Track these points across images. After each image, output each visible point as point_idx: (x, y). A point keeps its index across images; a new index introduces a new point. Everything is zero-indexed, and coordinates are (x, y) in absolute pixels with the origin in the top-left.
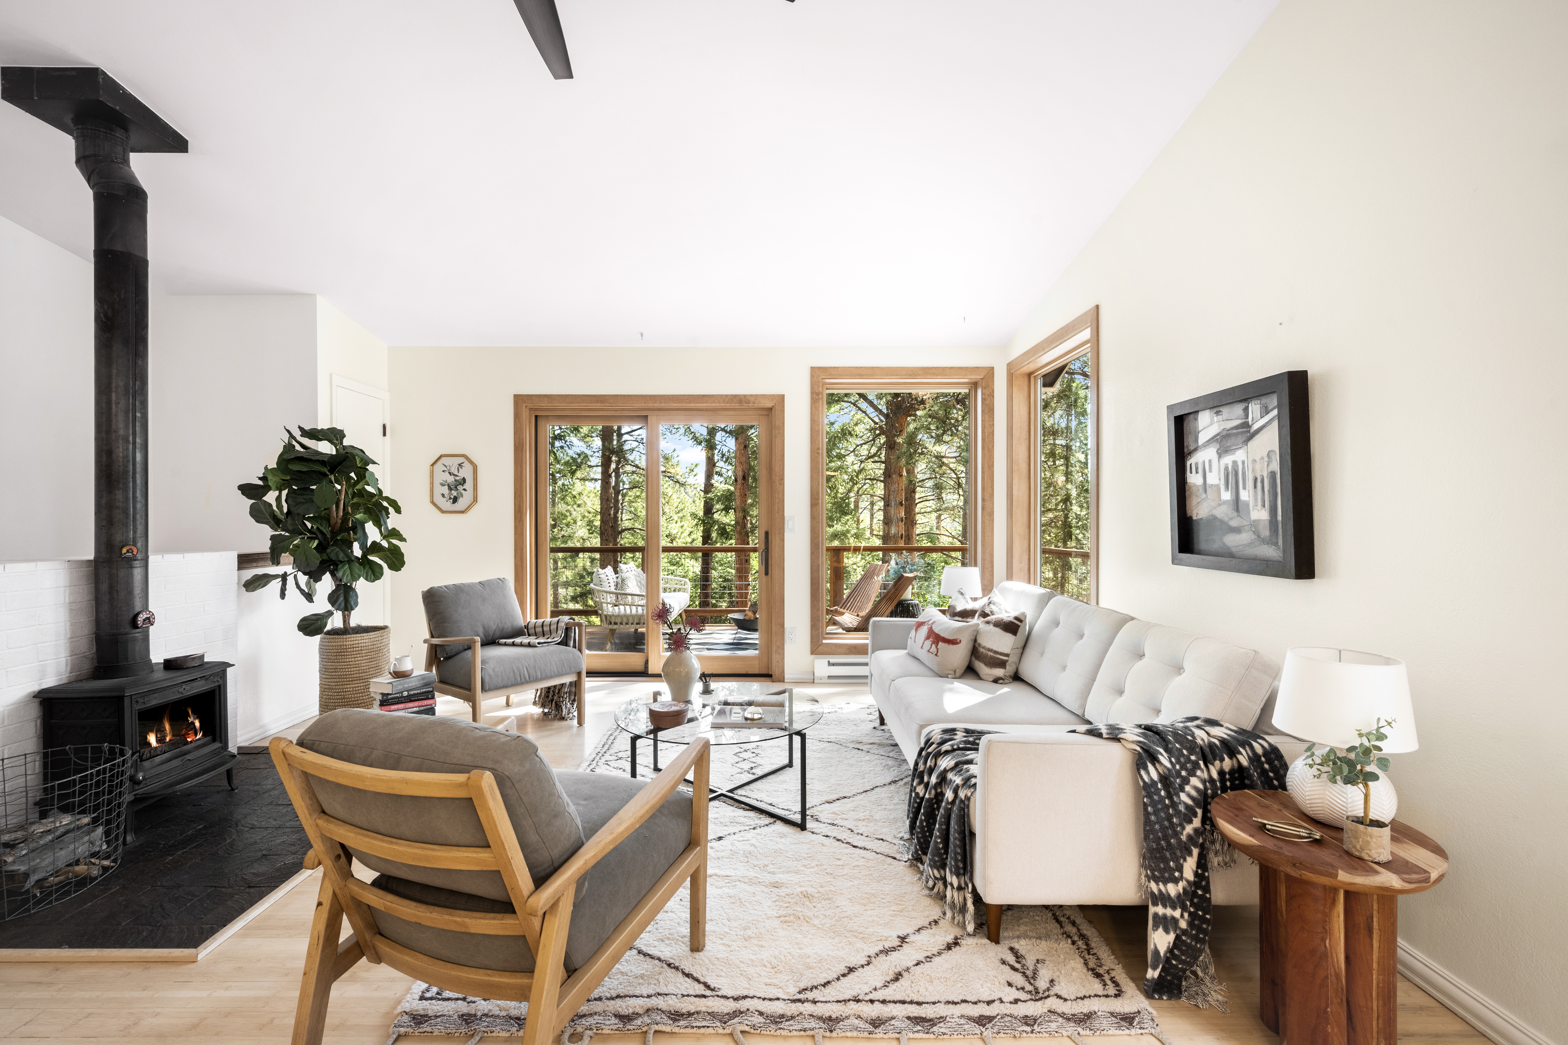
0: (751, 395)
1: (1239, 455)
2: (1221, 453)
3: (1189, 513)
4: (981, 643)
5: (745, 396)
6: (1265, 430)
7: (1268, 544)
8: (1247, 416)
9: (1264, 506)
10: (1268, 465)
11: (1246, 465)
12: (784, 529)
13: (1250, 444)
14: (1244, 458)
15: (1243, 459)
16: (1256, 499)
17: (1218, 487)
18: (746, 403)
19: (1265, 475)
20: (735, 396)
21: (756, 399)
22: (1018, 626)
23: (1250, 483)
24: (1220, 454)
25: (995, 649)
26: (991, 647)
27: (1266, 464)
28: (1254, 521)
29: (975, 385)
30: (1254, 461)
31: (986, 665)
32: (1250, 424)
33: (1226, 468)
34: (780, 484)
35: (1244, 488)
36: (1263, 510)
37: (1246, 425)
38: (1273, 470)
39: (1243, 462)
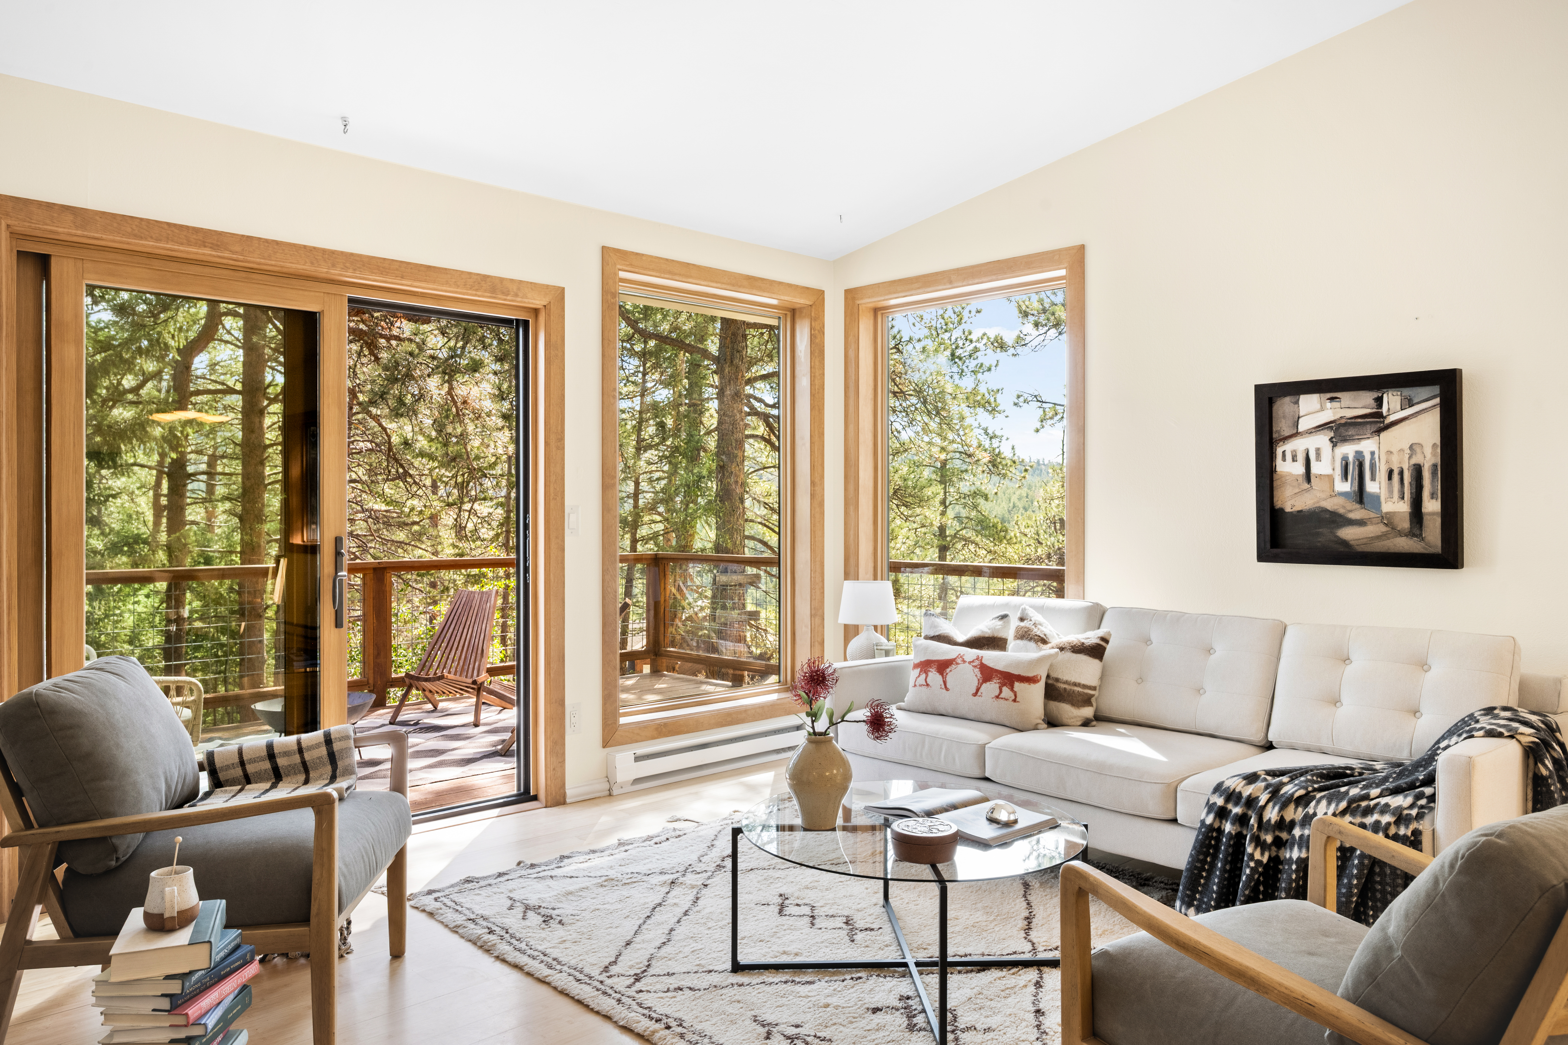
0: (512, 280)
1: (1367, 446)
2: (1337, 442)
3: (1278, 504)
4: (1060, 676)
5: (502, 280)
6: (1407, 422)
7: (1406, 535)
8: (1380, 405)
9: (1403, 498)
10: (1410, 458)
11: (1376, 456)
12: (563, 529)
13: (1383, 435)
14: (1374, 448)
15: (1372, 449)
16: (1391, 491)
17: (1330, 479)
18: (503, 293)
19: (1406, 467)
20: (485, 278)
21: (519, 289)
22: (1104, 649)
23: (1382, 475)
24: (1334, 443)
25: (1083, 682)
26: (1078, 681)
27: (1407, 456)
28: (1387, 513)
29: (793, 313)
30: (1390, 453)
31: (1073, 705)
32: (1385, 414)
33: (1345, 459)
34: (558, 448)
35: (1373, 478)
36: (1401, 503)
37: (1379, 415)
38: (1417, 462)
39: (1373, 453)
